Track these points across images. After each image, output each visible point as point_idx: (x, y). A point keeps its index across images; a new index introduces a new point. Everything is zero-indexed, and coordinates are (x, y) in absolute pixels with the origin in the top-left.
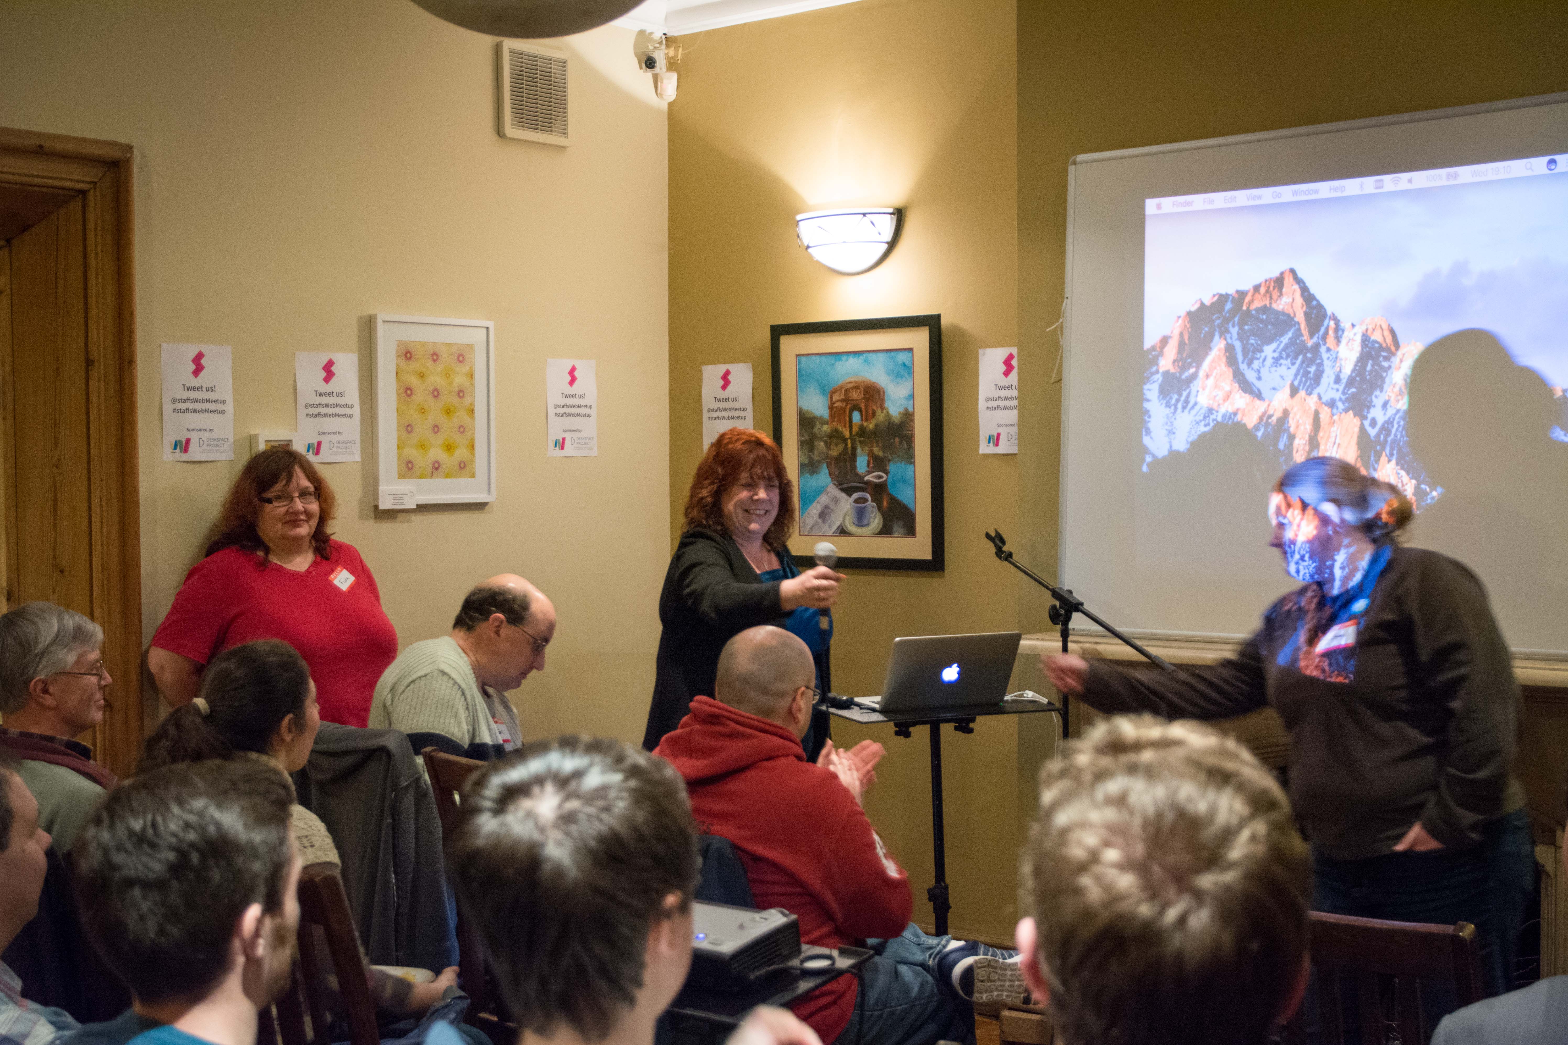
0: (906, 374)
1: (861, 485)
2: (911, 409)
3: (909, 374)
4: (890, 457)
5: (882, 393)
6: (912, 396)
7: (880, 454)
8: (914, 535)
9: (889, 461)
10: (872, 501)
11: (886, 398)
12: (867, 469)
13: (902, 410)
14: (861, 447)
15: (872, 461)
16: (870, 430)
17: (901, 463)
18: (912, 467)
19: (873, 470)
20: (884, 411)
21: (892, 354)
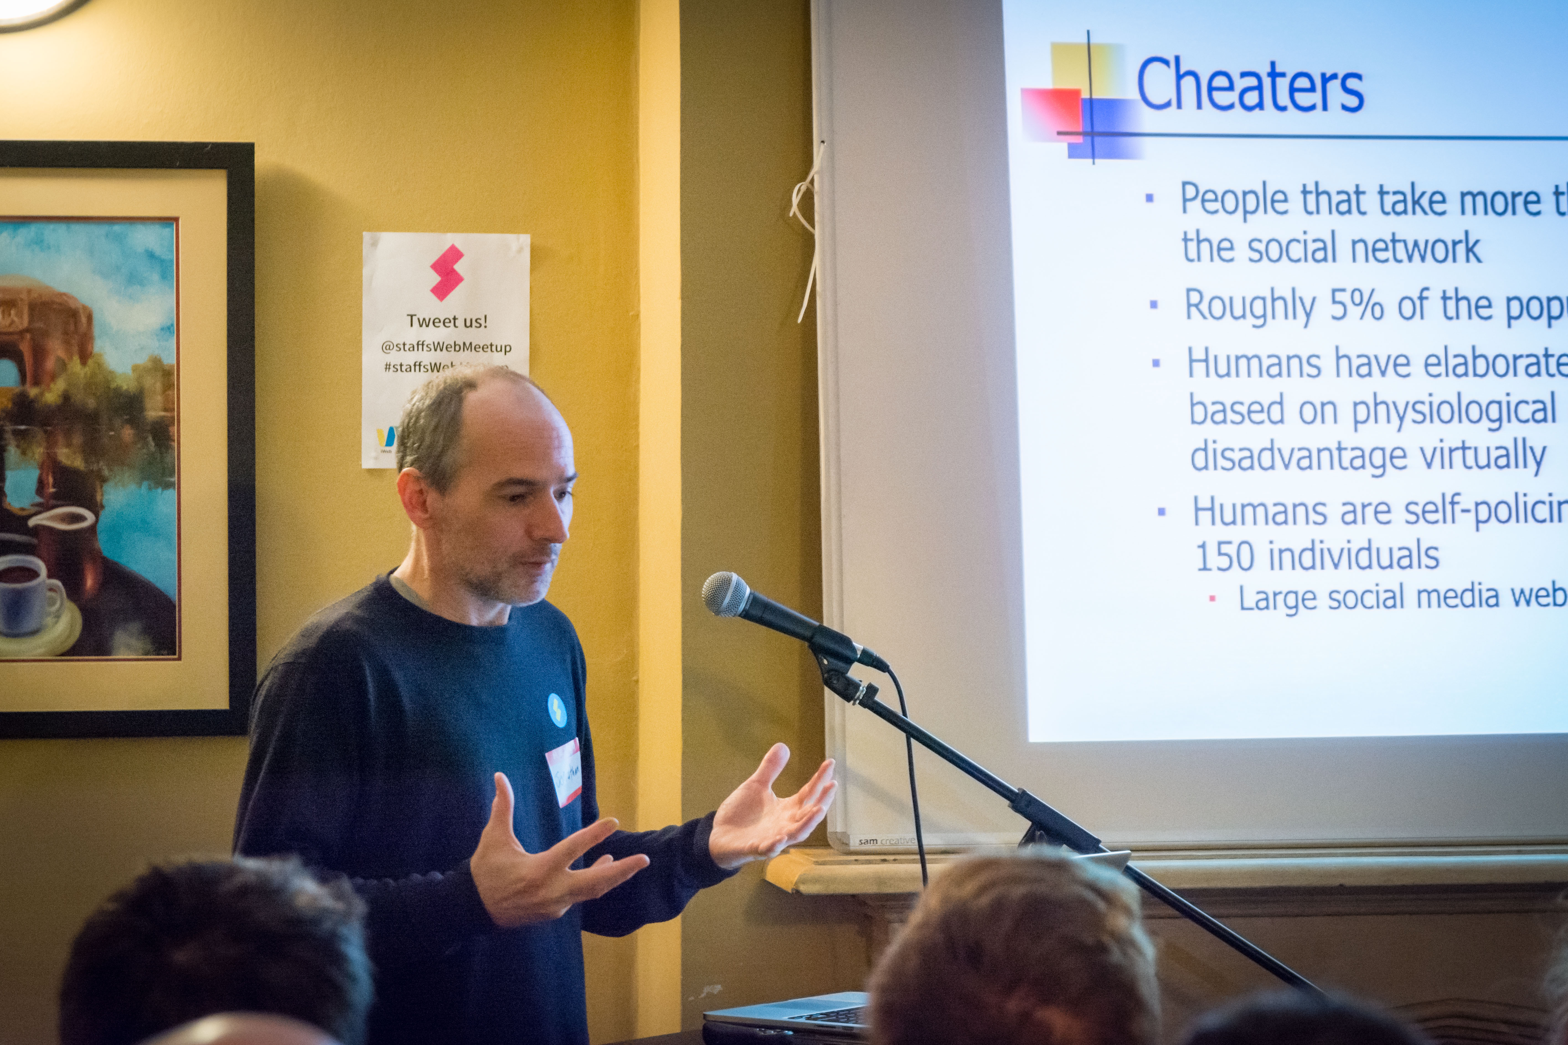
0: (156, 277)
1: (17, 537)
2: (169, 360)
3: (164, 276)
4: (106, 472)
5: (84, 320)
6: (174, 329)
7: (78, 463)
8: (175, 654)
9: (104, 480)
10: (50, 576)
11: (96, 331)
12: (38, 500)
13: (142, 359)
14: (18, 446)
15: (51, 480)
16: (48, 406)
17: (140, 485)
18: (172, 493)
19: (53, 502)
20: (90, 362)
21: (117, 228)
